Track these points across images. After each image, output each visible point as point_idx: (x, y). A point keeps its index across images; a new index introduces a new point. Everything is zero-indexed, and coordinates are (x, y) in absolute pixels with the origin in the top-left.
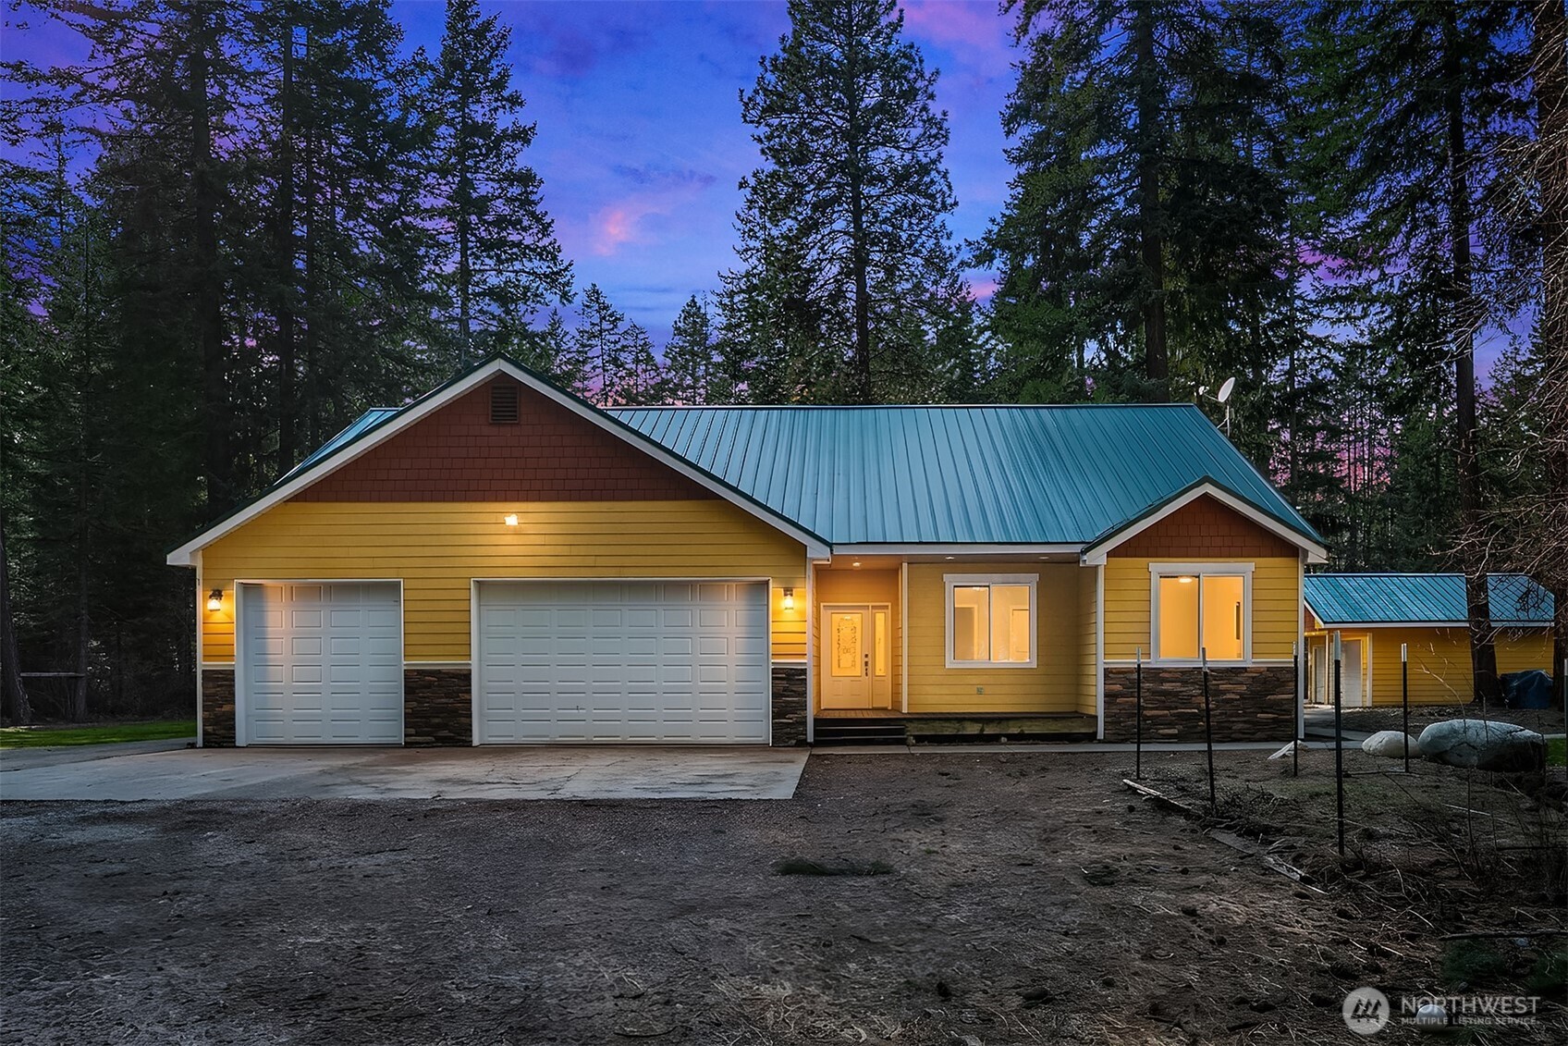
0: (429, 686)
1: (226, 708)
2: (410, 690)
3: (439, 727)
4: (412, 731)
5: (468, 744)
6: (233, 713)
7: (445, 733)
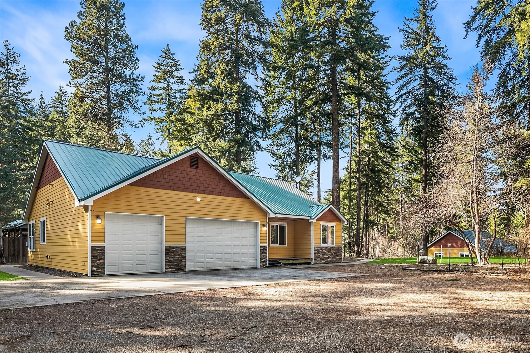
0: (173, 252)
1: (101, 261)
2: (167, 253)
3: (176, 265)
4: (168, 267)
5: (184, 271)
6: (104, 263)
7: (178, 267)
